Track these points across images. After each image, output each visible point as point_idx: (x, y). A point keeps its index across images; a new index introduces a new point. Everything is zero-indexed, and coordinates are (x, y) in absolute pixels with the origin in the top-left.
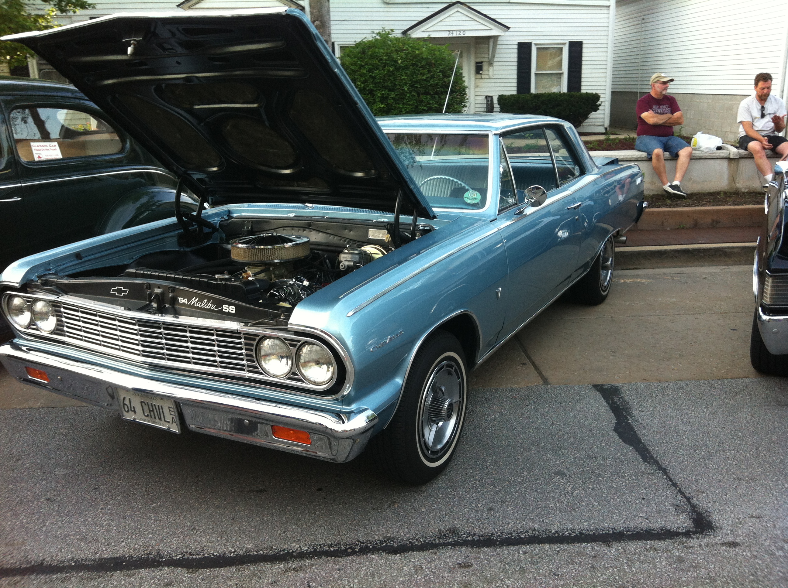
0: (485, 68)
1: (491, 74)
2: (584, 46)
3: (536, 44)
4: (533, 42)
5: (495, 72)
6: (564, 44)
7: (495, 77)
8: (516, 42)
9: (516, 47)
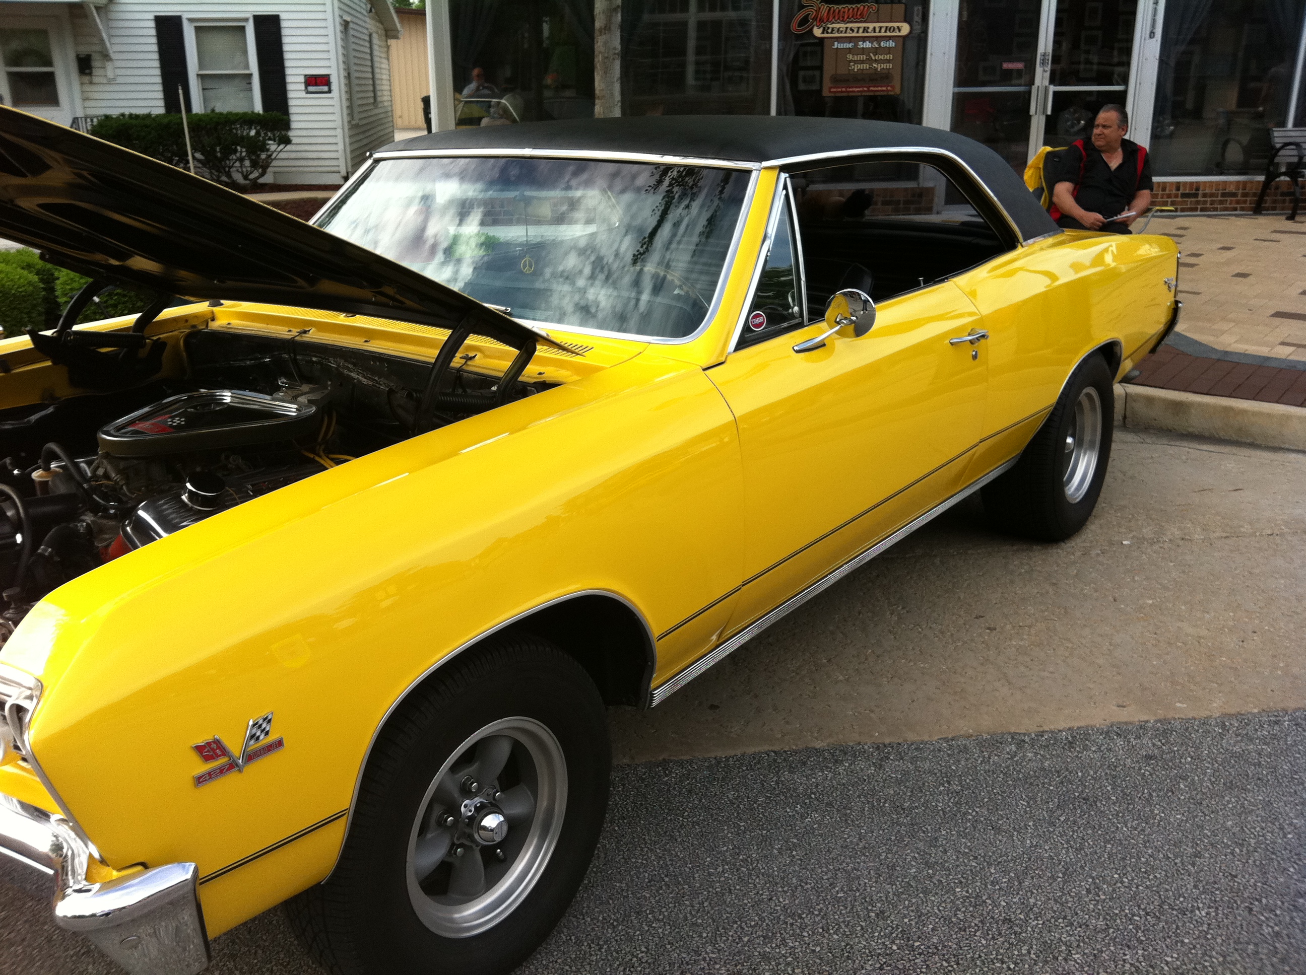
0: (96, 63)
1: (110, 74)
2: (284, 24)
3: (191, 20)
4: (185, 16)
5: (118, 72)
6: (246, 20)
7: (120, 80)
8: (151, 16)
9: (152, 24)
